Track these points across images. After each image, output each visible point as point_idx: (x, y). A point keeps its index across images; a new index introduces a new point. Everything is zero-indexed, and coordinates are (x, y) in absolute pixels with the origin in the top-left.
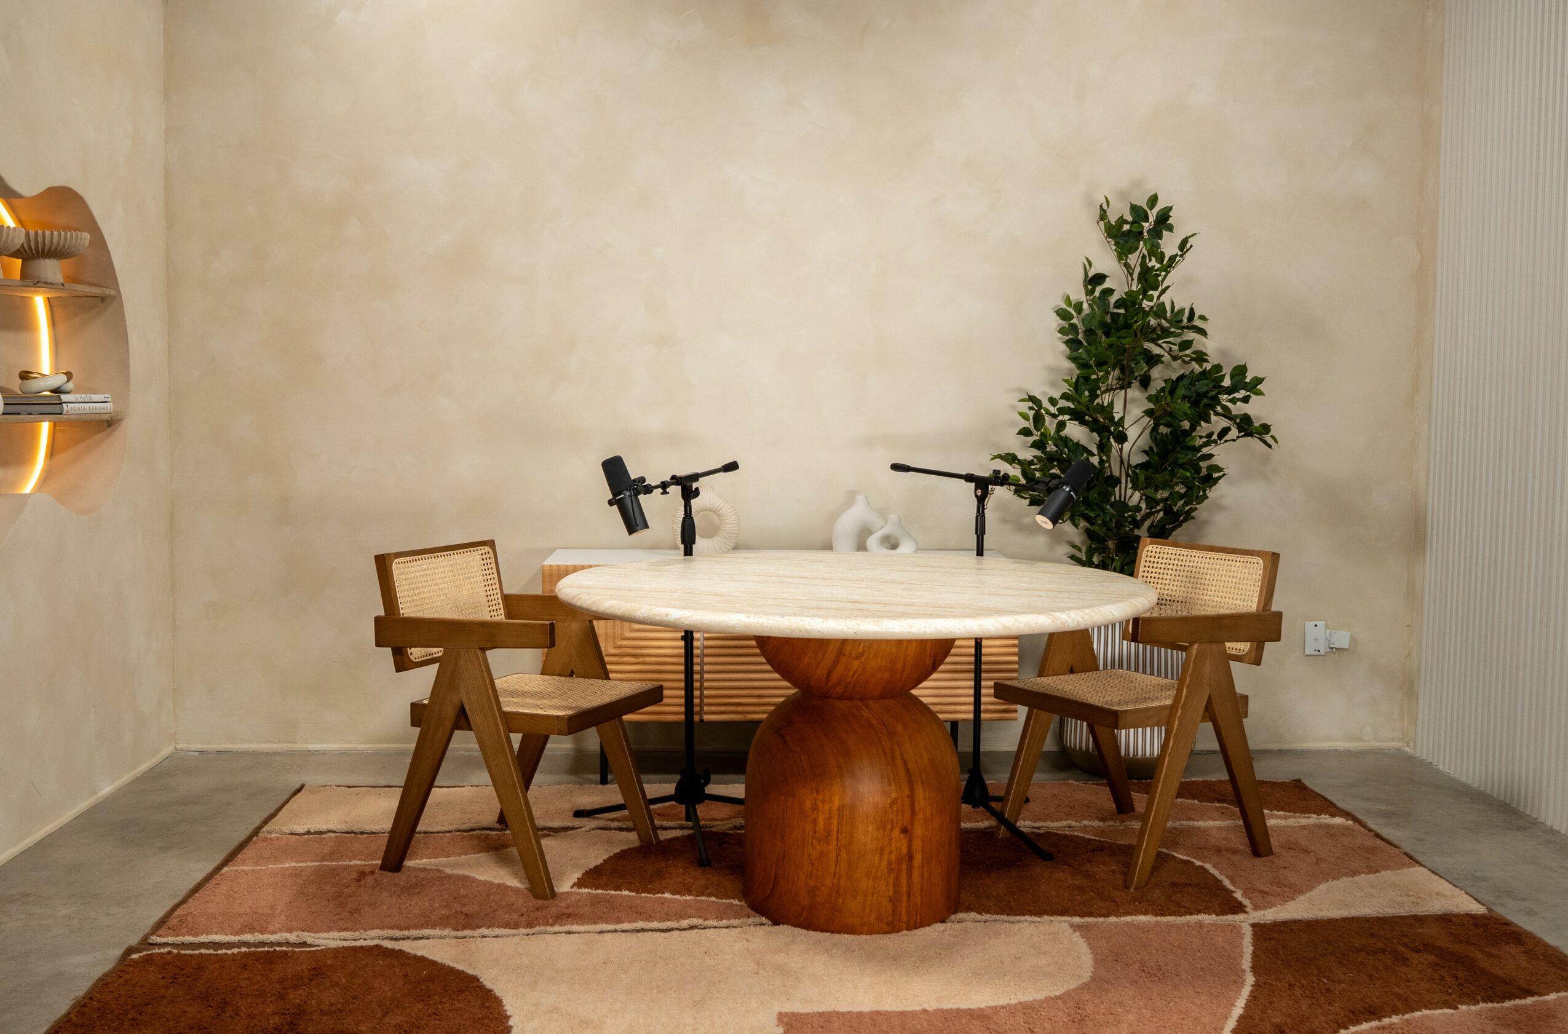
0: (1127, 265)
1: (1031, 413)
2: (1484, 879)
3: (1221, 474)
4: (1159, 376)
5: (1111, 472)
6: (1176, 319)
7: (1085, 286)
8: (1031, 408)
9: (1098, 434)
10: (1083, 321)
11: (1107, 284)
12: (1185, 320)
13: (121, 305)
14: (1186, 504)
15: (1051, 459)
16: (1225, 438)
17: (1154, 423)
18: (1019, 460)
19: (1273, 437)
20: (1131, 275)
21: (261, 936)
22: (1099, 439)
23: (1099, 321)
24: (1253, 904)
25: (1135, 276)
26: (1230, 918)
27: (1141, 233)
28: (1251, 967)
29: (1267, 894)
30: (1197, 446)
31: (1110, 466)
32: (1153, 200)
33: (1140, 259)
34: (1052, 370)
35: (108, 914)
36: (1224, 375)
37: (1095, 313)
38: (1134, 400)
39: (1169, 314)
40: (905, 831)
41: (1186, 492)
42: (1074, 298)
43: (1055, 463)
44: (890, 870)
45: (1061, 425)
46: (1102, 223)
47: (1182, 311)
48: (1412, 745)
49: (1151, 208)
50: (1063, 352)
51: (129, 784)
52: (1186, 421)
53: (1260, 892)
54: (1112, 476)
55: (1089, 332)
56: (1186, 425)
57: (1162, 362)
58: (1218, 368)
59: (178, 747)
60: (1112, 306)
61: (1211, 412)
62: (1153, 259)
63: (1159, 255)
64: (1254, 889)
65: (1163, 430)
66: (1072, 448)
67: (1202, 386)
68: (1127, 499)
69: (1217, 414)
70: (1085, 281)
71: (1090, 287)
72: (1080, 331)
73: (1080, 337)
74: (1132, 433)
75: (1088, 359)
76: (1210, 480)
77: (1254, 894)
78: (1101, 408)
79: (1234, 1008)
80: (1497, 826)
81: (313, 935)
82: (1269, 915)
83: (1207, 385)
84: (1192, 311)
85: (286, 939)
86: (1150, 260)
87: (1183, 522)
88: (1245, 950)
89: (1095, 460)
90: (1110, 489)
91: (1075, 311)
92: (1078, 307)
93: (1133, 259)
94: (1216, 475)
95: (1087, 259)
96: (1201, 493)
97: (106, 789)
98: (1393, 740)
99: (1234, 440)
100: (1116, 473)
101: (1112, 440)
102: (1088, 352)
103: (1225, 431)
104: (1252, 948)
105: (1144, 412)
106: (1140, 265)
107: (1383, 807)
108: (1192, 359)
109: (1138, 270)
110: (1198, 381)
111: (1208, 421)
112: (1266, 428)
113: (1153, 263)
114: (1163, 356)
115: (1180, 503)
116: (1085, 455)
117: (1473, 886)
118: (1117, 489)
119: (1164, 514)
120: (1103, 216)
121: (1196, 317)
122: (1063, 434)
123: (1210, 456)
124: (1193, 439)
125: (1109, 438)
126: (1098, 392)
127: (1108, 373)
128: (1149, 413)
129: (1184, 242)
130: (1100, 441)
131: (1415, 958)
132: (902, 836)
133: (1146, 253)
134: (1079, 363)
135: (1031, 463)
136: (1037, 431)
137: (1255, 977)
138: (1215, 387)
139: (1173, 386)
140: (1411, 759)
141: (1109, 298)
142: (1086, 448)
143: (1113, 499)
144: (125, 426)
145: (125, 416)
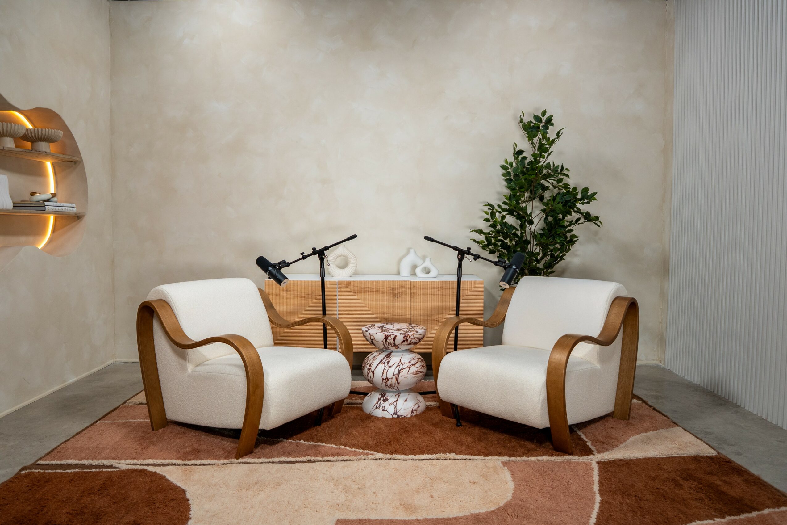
0: (533, 143)
1: (490, 211)
2: (710, 433)
3: (577, 239)
4: (547, 195)
5: (526, 238)
6: (555, 170)
7: (514, 156)
8: (489, 209)
9: (520, 220)
10: (513, 170)
11: (524, 155)
12: (559, 171)
13: (83, 165)
14: (561, 253)
15: (498, 232)
16: (578, 222)
17: (546, 216)
18: (484, 233)
19: (600, 222)
20: (535, 148)
21: (92, 461)
22: (520, 222)
23: (521, 170)
24: (597, 450)
25: (536, 148)
26: (585, 457)
27: (539, 127)
28: (598, 490)
29: (604, 443)
30: (565, 225)
31: (526, 235)
32: (544, 113)
33: (538, 140)
34: (499, 193)
35: (31, 446)
36: (578, 193)
37: (519, 167)
38: (536, 207)
39: (552, 168)
41: (561, 247)
42: (509, 161)
43: (501, 234)
45: (503, 217)
46: (521, 124)
47: (558, 166)
48: (663, 362)
49: (543, 116)
50: (504, 185)
51: (85, 378)
52: (560, 214)
53: (601, 442)
54: (526, 240)
55: (516, 175)
56: (560, 216)
57: (549, 190)
58: (575, 189)
59: (116, 360)
60: (526, 164)
61: (572, 210)
62: (545, 140)
63: (547, 139)
64: (597, 440)
65: (550, 219)
66: (508, 227)
67: (567, 198)
68: (534, 250)
69: (575, 211)
70: (514, 153)
71: (516, 156)
72: (512, 175)
73: (512, 177)
74: (536, 221)
75: (515, 186)
76: (571, 242)
77: (597, 444)
78: (522, 209)
79: (591, 519)
80: (710, 403)
81: (117, 461)
82: (607, 456)
83: (570, 197)
84: (562, 167)
85: (103, 463)
86: (543, 140)
87: (559, 261)
88: (594, 479)
89: (519, 233)
90: (526, 246)
91: (510, 166)
92: (511, 164)
93: (535, 140)
94: (574, 240)
95: (515, 143)
96: (568, 248)
97: (72, 380)
98: (654, 360)
99: (583, 223)
100: (528, 238)
101: (526, 223)
102: (515, 183)
103: (578, 219)
104: (598, 477)
105: (541, 210)
106: (539, 143)
107: (654, 394)
108: (563, 188)
109: (538, 145)
110: (565, 196)
111: (571, 214)
112: (597, 218)
113: (544, 142)
114: (549, 187)
115: (558, 253)
116: (514, 230)
117: (705, 437)
118: (529, 246)
119: (551, 257)
120: (521, 121)
121: (564, 169)
122: (504, 221)
123: (572, 230)
124: (563, 222)
125: (525, 222)
126: (520, 201)
127: (524, 192)
128: (543, 211)
129: (559, 132)
130: (521, 223)
131: (686, 484)
133: (541, 138)
134: (511, 189)
135: (489, 233)
136: (492, 219)
137: (601, 498)
138: (574, 198)
139: (554, 199)
140: (663, 369)
141: (525, 161)
142: (514, 227)
143: (527, 250)
144: (85, 219)
145: (85, 215)
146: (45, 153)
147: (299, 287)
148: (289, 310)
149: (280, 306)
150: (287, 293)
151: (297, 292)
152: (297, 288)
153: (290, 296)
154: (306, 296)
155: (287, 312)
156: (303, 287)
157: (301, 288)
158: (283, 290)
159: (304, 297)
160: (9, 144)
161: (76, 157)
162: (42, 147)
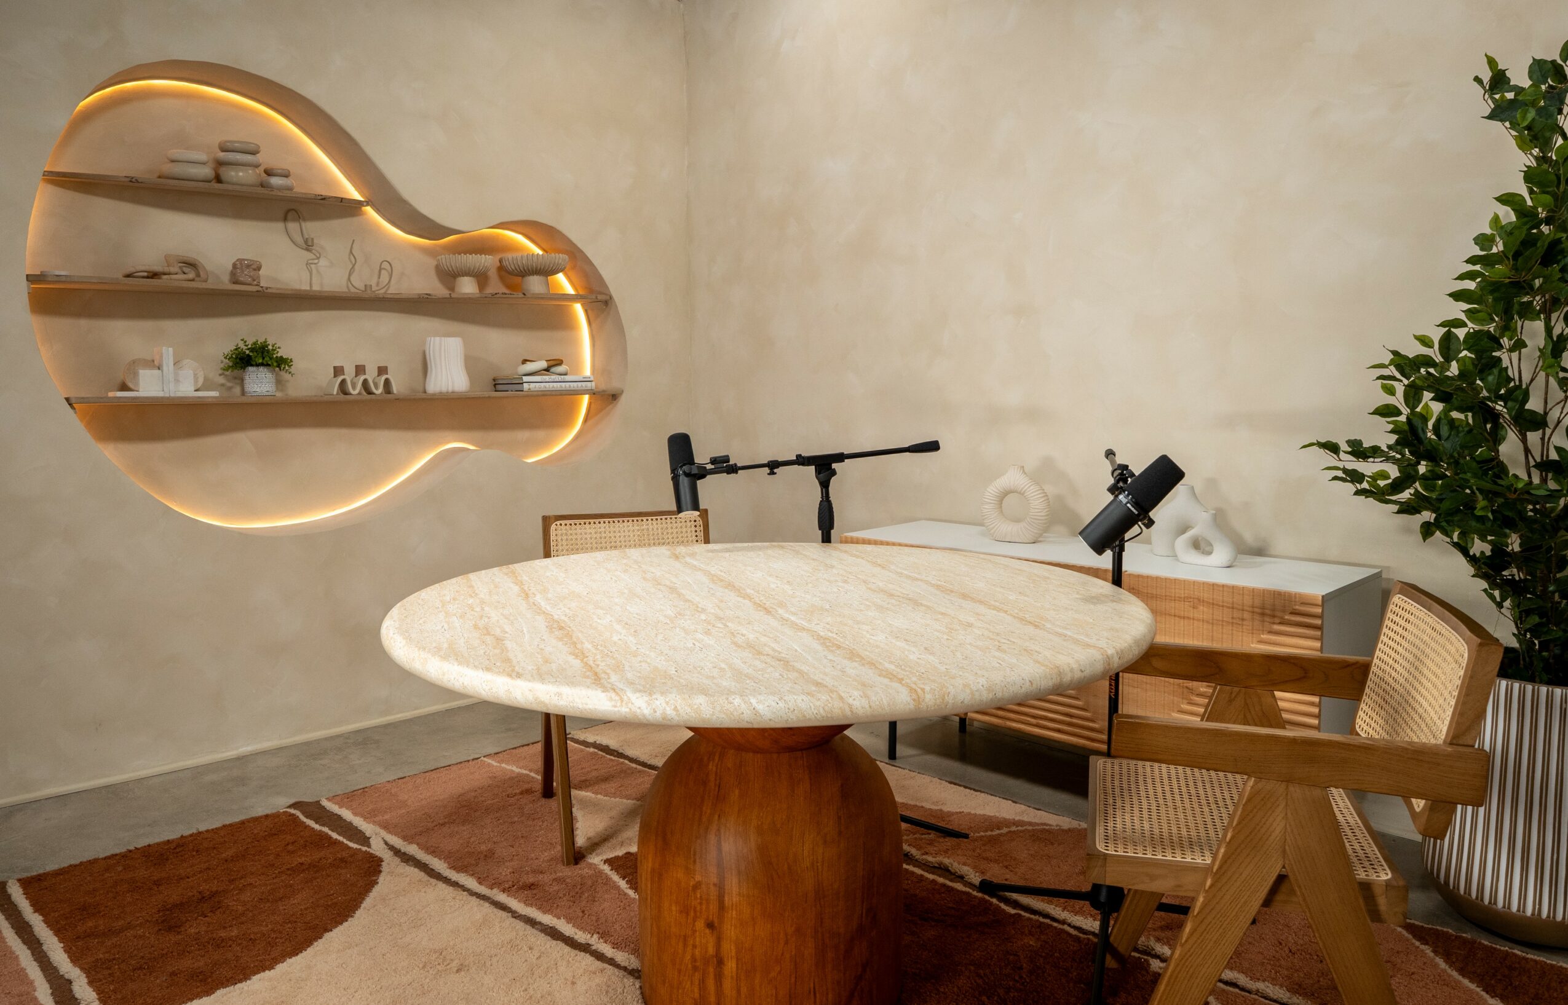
13: (616, 307)
21: (362, 822)
40: (710, 926)
44: (695, 968)
81: (383, 833)
85: (367, 831)
132: (707, 931)
144: (623, 400)
145: (623, 391)
146: (523, 296)
160: (467, 287)
161: (604, 294)
162: (535, 284)
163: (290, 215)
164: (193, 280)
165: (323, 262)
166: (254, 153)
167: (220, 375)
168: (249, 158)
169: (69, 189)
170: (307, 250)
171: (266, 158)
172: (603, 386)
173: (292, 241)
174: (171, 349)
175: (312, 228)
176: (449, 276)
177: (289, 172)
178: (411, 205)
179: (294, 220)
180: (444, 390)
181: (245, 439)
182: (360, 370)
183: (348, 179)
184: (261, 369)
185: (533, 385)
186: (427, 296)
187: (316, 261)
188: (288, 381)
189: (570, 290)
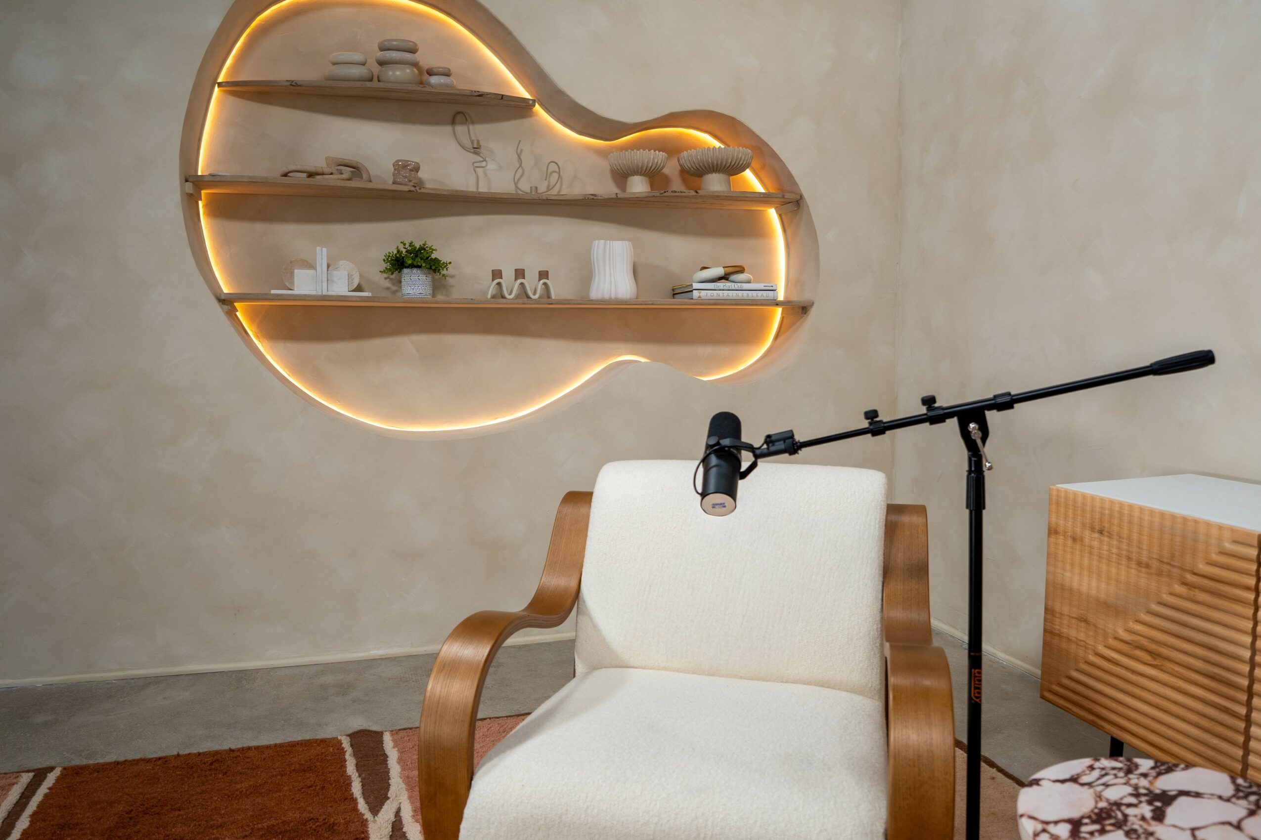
13: (808, 206)
144: (813, 312)
145: (813, 304)
147: (1135, 529)
148: (1102, 596)
149: (1080, 574)
150: (1101, 542)
151: (1129, 545)
152: (1130, 531)
153: (1109, 551)
154: (1155, 564)
155: (1098, 600)
156: (1146, 531)
157: (1140, 534)
158: (1092, 529)
159: (1148, 566)
160: (638, 186)
161: (792, 192)
162: (714, 183)
163: (459, 118)
164: (349, 180)
165: (491, 166)
166: (413, 51)
167: (386, 278)
168: (408, 56)
169: (247, 99)
170: (475, 153)
171: (425, 58)
172: (794, 298)
173: (461, 146)
174: (325, 250)
175: (480, 131)
176: (621, 176)
177: (449, 70)
178: (568, 96)
179: (462, 123)
180: (606, 296)
181: (409, 343)
182: (520, 273)
183: (516, 78)
184: (415, 270)
185: (703, 292)
186: (592, 197)
187: (484, 164)
188: (453, 286)
189: (759, 188)
